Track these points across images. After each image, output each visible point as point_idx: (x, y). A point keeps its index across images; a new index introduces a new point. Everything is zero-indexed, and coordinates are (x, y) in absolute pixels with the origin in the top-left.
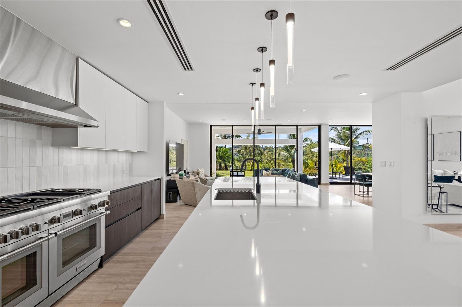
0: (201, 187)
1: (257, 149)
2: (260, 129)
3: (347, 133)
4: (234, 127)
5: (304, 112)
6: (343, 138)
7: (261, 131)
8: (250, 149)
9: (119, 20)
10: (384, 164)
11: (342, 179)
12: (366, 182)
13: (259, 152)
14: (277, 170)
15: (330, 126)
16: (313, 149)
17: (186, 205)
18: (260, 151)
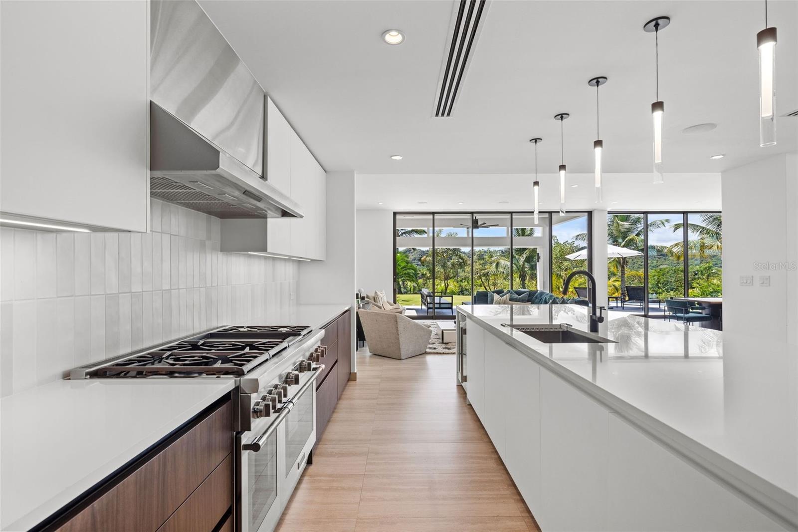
0: (408, 323)
1: (457, 255)
2: (477, 220)
3: (622, 225)
4: (436, 217)
5: (576, 187)
6: (614, 235)
7: (479, 224)
8: (443, 255)
9: (387, 31)
10: (748, 281)
11: (623, 309)
12: (688, 313)
13: (460, 260)
14: (519, 293)
15: (609, 213)
16: (570, 255)
17: (377, 357)
18: (462, 259)
